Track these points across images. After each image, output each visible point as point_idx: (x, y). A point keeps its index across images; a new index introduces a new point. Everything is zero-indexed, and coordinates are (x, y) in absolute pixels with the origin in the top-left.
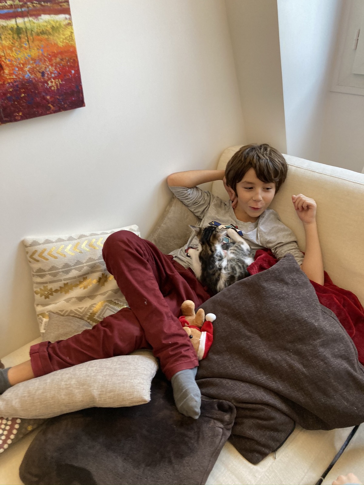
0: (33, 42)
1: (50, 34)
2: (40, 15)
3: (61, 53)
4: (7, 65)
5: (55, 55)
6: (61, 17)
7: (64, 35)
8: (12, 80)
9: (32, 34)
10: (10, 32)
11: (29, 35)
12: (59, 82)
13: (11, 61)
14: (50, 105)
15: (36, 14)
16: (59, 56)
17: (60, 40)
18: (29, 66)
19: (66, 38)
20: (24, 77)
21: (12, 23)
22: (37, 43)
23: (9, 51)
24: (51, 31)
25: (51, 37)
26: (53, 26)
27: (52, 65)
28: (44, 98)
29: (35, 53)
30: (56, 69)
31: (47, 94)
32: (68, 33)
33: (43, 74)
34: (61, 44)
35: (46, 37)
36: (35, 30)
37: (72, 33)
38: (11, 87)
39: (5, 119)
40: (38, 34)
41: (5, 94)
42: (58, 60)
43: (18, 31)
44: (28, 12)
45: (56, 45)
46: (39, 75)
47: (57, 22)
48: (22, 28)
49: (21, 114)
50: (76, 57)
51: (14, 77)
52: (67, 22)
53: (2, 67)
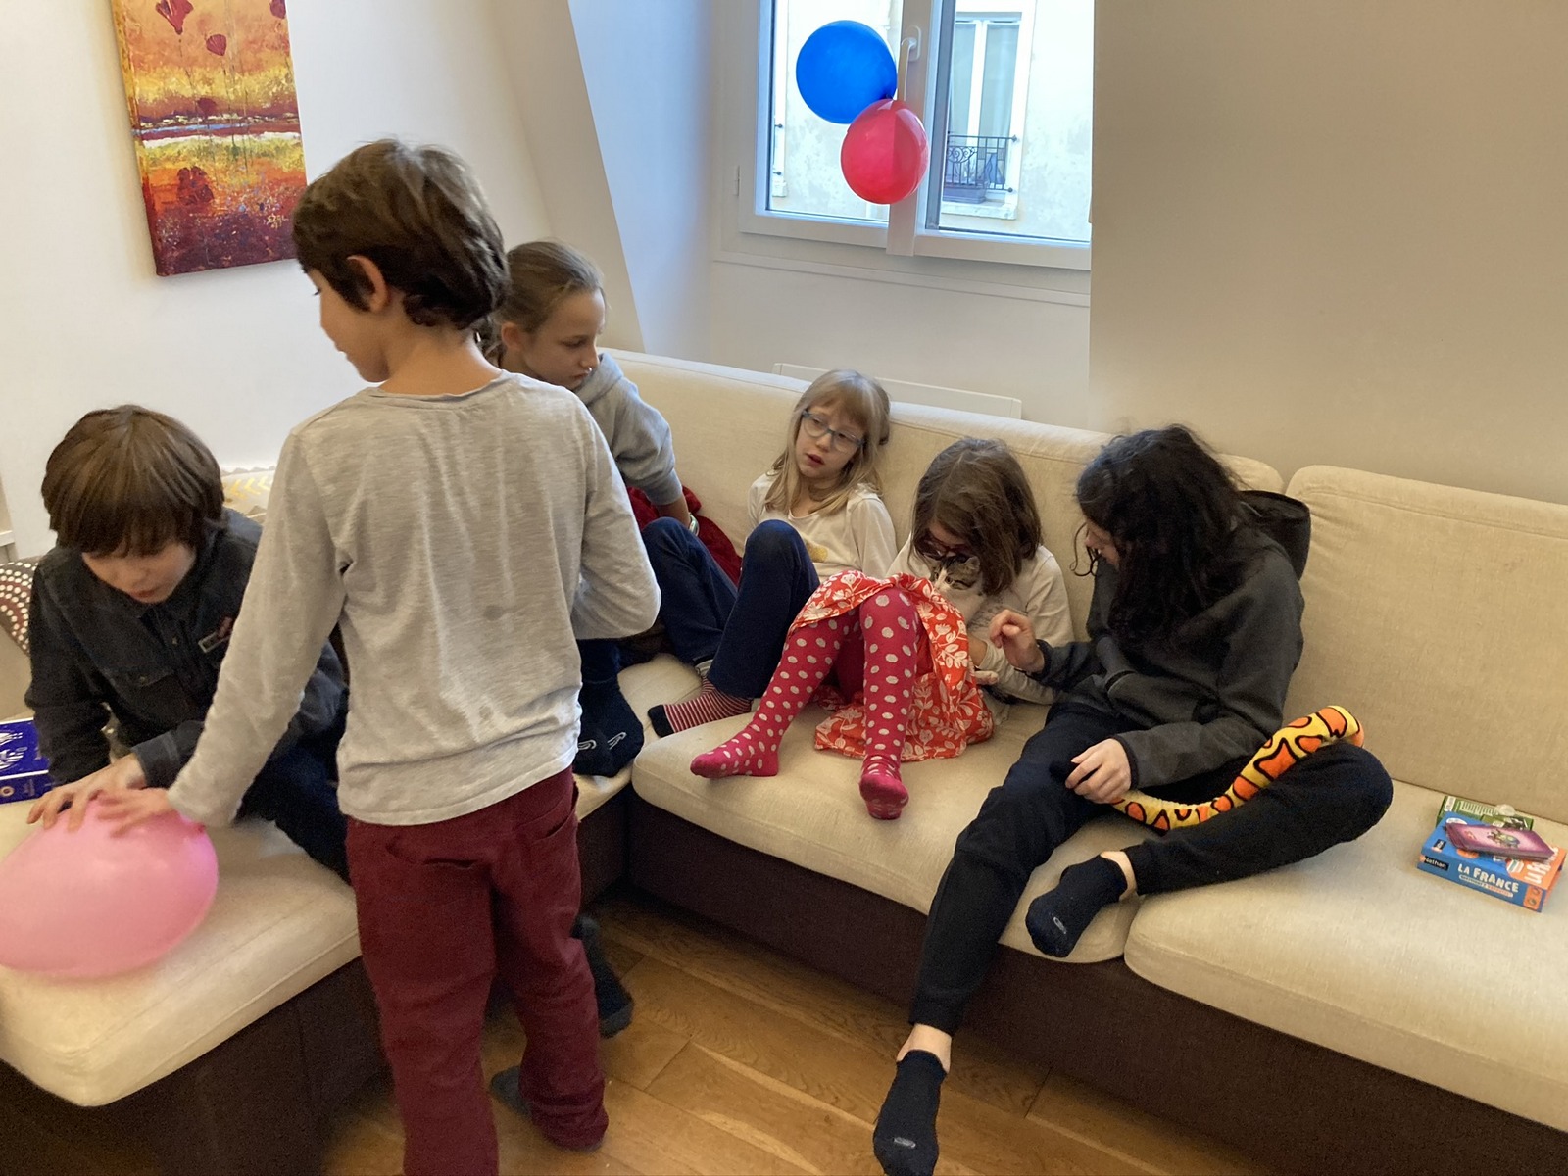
0: (252, 165)
1: (273, 155)
2: (262, 133)
3: (286, 181)
4: (219, 194)
5: (278, 183)
6: (289, 135)
7: (290, 158)
8: (222, 213)
9: (251, 156)
10: (225, 152)
11: (247, 156)
12: (282, 218)
13: (224, 188)
14: (268, 249)
15: (258, 132)
16: (284, 184)
17: (285, 164)
18: (245, 196)
19: (293, 162)
20: (237, 208)
21: (228, 141)
22: (256, 167)
23: (222, 176)
24: (274, 152)
25: (275, 160)
26: (278, 147)
27: (274, 196)
29: (253, 179)
30: (279, 201)
31: (265, 234)
32: (296, 155)
33: (262, 206)
34: (286, 170)
35: (269, 159)
36: (256, 151)
37: (301, 155)
38: (221, 221)
39: (210, 263)
40: (258, 156)
41: (212, 230)
42: (282, 188)
43: (235, 151)
44: (248, 128)
45: (280, 169)
46: (257, 208)
47: (283, 141)
48: (239, 148)
49: (230, 258)
51: (226, 208)
52: (296, 141)
53: (212, 195)
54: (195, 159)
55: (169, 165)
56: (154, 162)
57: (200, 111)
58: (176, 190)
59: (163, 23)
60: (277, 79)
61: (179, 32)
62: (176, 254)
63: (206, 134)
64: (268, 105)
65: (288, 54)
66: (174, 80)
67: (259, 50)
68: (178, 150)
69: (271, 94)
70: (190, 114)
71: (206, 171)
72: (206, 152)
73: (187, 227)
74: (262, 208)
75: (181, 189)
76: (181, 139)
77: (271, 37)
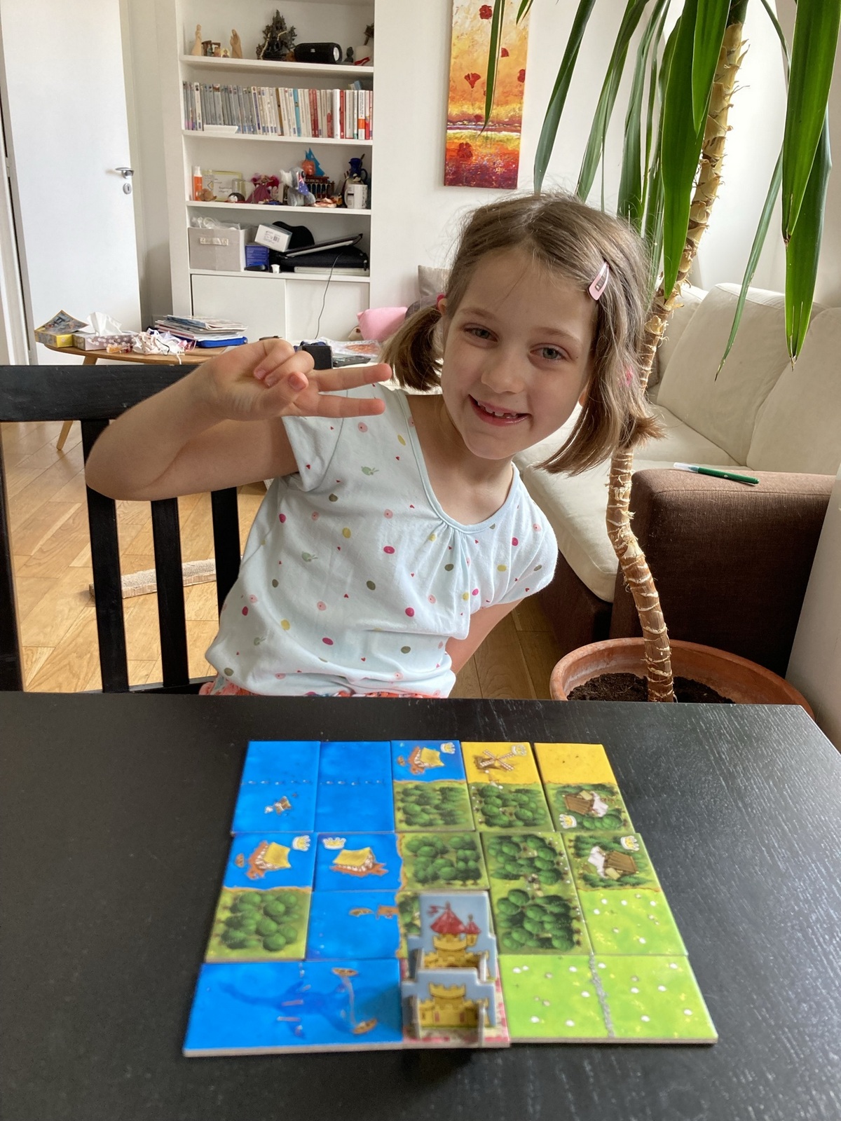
0: (494, 145)
1: (505, 142)
2: (502, 132)
3: (509, 154)
4: (476, 155)
5: (505, 154)
6: (514, 134)
7: (513, 144)
8: (475, 163)
9: (494, 141)
10: (482, 138)
11: (492, 141)
12: (503, 170)
13: (479, 153)
14: (494, 183)
15: (500, 131)
17: (510, 147)
18: (488, 158)
19: (515, 146)
20: (483, 163)
21: (485, 133)
22: (496, 146)
23: (479, 148)
24: (506, 140)
25: (506, 144)
26: (508, 138)
27: (501, 160)
28: (491, 177)
29: (493, 151)
30: (503, 162)
31: (494, 175)
32: (516, 143)
34: (511, 149)
35: (503, 144)
36: (497, 139)
37: (519, 143)
38: (474, 167)
39: (465, 183)
40: (497, 141)
41: (469, 170)
42: (506, 157)
43: (487, 138)
44: (495, 129)
45: (507, 148)
46: (492, 164)
47: (511, 136)
48: (489, 137)
50: (518, 157)
51: (477, 162)
52: (517, 136)
53: (472, 155)
54: (468, 140)
55: (456, 141)
56: (450, 139)
57: (475, 120)
58: (456, 151)
59: (467, 83)
60: (514, 109)
61: (473, 87)
62: (451, 177)
63: (475, 130)
64: (507, 120)
65: (522, 98)
66: (466, 106)
67: (508, 96)
68: (463, 134)
69: (509, 115)
70: (470, 121)
71: (471, 144)
72: (473, 137)
73: (458, 167)
74: (494, 163)
75: (459, 151)
76: (464, 131)
77: (516, 91)
